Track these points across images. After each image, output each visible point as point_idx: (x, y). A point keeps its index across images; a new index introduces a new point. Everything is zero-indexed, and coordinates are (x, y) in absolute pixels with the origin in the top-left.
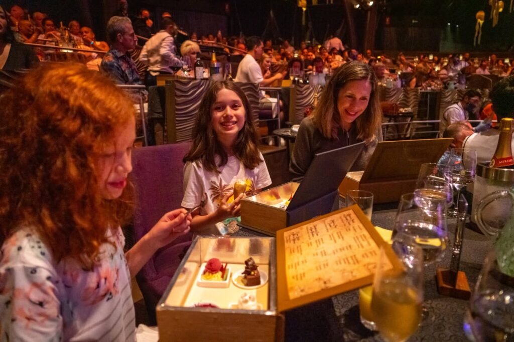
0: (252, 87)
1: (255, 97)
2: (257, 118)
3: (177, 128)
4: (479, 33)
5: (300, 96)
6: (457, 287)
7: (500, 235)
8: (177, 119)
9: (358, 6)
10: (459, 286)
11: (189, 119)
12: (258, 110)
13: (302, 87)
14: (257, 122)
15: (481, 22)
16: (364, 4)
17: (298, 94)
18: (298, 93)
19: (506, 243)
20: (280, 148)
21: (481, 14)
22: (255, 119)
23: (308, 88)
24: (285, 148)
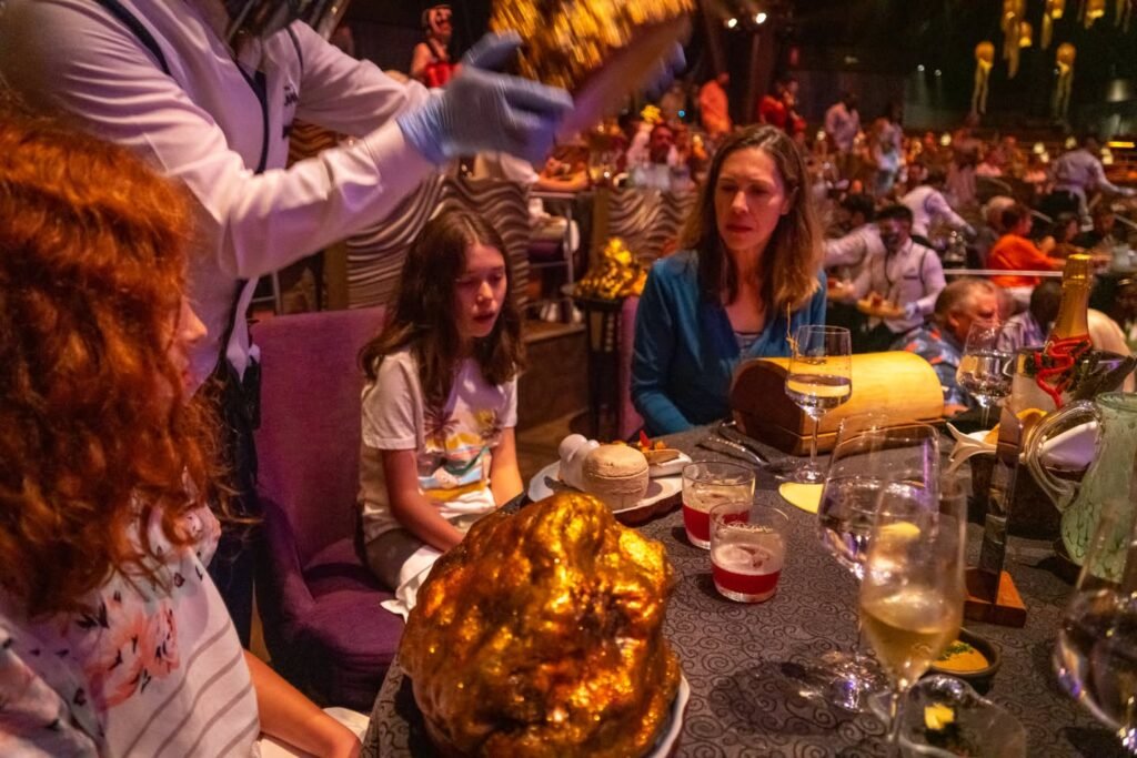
0: (515, 190)
1: (519, 212)
2: (523, 260)
3: (351, 278)
4: (982, 89)
5: (616, 214)
6: (999, 603)
7: (1077, 492)
8: (352, 258)
9: (732, 23)
10: (1002, 600)
11: (378, 259)
12: (525, 243)
13: (619, 194)
14: (524, 269)
15: (986, 65)
16: (746, 19)
17: (611, 209)
18: (613, 206)
19: (1090, 509)
20: (572, 328)
21: (986, 49)
22: (519, 262)
23: (633, 197)
24: (582, 327)
